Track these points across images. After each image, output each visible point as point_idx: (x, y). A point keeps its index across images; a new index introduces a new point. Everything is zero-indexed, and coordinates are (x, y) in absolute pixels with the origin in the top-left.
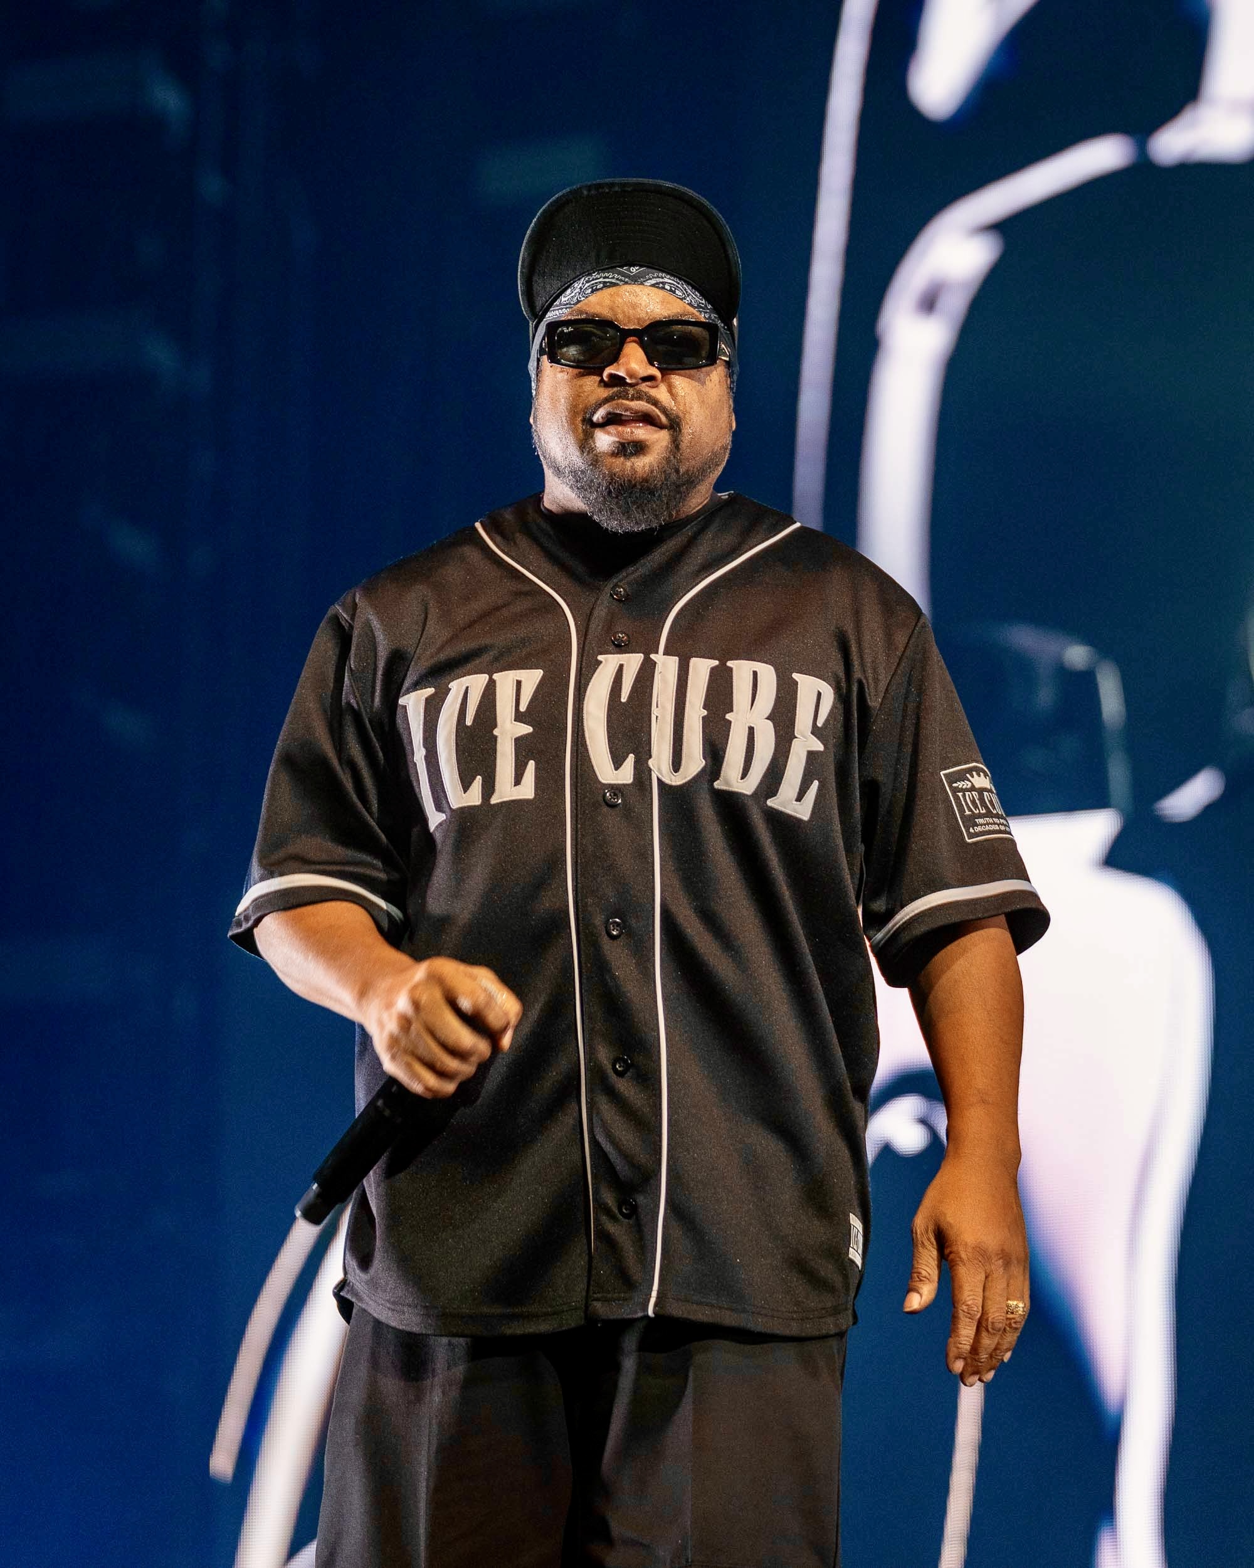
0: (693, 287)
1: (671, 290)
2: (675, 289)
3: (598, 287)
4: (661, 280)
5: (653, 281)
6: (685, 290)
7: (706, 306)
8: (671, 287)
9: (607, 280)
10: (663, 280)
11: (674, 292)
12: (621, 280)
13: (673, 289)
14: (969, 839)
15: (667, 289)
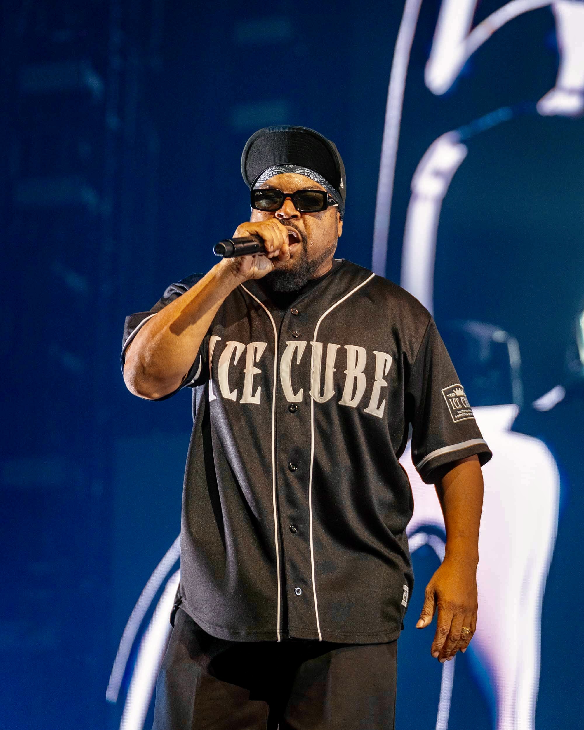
0: (319, 173)
1: (307, 176)
2: (310, 175)
3: (275, 174)
4: (303, 171)
5: (299, 172)
6: (315, 175)
7: (325, 182)
8: (307, 174)
9: (279, 171)
10: (304, 171)
11: (309, 176)
12: (285, 171)
13: (309, 175)
14: (455, 421)
15: (305, 175)
